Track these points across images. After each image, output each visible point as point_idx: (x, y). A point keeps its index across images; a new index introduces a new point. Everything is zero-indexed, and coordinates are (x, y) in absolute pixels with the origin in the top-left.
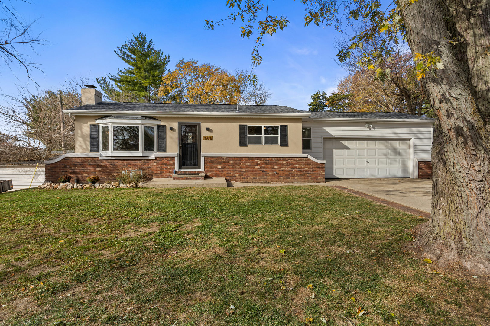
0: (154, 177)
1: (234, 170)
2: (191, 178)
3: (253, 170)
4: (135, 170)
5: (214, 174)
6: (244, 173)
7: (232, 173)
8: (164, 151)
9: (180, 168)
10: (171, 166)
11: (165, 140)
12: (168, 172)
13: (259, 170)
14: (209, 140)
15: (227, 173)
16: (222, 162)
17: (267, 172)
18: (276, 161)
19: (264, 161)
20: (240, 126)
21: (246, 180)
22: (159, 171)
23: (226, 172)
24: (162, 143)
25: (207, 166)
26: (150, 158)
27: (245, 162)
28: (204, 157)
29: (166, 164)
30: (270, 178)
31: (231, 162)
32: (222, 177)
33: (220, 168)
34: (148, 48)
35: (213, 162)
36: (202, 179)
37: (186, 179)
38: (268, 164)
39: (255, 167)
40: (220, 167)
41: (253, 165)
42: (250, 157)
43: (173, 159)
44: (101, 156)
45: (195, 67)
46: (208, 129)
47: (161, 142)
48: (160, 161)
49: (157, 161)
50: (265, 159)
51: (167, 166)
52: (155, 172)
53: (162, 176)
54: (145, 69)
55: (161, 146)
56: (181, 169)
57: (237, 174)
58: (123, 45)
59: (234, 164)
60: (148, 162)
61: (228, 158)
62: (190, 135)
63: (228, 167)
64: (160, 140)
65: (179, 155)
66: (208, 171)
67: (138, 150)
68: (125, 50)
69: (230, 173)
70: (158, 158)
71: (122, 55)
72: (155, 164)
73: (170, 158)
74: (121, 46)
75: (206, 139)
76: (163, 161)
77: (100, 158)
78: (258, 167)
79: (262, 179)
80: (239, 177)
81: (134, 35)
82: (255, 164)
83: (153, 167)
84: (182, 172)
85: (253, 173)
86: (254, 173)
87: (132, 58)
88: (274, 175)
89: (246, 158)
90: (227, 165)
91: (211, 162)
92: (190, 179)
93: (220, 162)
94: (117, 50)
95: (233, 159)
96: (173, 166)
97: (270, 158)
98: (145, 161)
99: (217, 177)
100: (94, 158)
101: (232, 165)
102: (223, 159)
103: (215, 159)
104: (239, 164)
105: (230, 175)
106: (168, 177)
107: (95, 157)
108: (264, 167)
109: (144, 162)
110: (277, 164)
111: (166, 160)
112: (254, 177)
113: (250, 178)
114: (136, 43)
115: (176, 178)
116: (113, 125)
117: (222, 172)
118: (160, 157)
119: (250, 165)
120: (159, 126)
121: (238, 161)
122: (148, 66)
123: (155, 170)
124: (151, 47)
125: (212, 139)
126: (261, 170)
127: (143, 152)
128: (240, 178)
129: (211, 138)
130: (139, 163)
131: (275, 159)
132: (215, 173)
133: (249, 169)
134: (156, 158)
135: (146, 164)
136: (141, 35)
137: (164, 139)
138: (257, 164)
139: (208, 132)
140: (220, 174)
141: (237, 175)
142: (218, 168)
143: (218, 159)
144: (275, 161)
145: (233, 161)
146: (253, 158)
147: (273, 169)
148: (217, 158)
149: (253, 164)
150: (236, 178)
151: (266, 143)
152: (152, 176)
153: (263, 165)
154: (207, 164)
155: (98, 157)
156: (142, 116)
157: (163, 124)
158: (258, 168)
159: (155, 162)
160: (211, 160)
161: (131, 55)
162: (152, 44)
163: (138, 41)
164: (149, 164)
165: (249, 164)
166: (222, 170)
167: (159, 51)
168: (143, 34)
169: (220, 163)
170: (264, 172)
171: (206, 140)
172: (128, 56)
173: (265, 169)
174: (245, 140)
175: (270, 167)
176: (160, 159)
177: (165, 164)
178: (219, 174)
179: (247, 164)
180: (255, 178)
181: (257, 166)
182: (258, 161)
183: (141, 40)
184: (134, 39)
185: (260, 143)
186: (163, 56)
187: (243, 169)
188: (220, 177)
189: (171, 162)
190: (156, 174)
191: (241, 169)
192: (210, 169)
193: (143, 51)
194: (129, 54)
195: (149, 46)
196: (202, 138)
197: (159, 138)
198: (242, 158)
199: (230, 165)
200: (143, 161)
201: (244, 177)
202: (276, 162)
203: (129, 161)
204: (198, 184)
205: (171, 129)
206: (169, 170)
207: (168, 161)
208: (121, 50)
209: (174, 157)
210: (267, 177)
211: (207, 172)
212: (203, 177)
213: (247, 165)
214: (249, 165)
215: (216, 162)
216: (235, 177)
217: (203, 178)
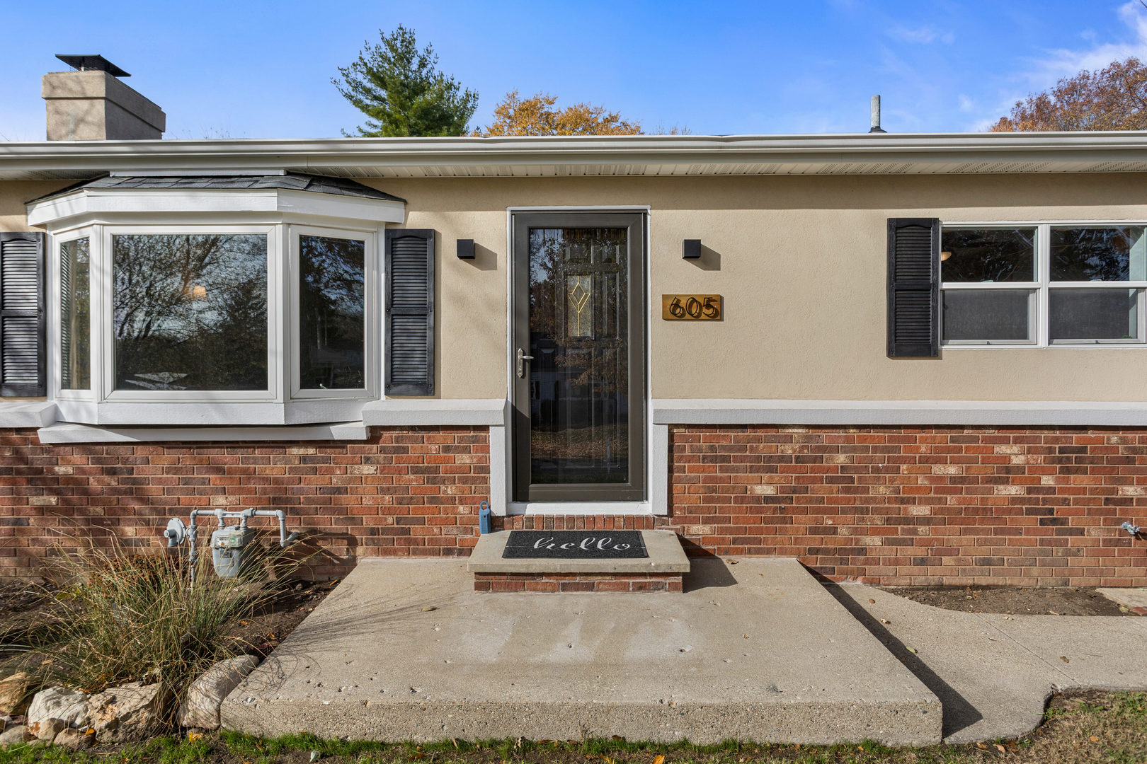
0: (360, 550)
1: (857, 510)
2: (596, 579)
3: (976, 511)
4: (241, 515)
5: (730, 531)
6: (922, 529)
7: (843, 531)
8: (427, 387)
9: (519, 493)
10: (464, 481)
11: (430, 320)
12: (446, 522)
13: (1020, 512)
14: (697, 318)
15: (814, 531)
16: (782, 459)
17: (1072, 522)
18: (1134, 450)
19: (1051, 450)
20: (896, 227)
21: (933, 575)
22: (389, 511)
23: (803, 522)
24: (414, 343)
25: (689, 480)
26: (337, 433)
27: (925, 460)
28: (672, 427)
29: (437, 470)
30: (1092, 560)
31: (841, 459)
32: (783, 552)
33: (768, 499)
34: (419, 68)
35: (725, 459)
36: (673, 587)
37: (565, 587)
38: (1077, 471)
39: (991, 491)
40: (769, 490)
41: (976, 480)
42: (962, 427)
43: (475, 440)
44: (57, 421)
45: (548, 114)
46: (694, 251)
47: (409, 333)
48: (397, 450)
49: (382, 450)
50: (1056, 440)
51: (443, 481)
52: (368, 521)
53: (409, 541)
54: (410, 127)
55: (406, 357)
56: (525, 499)
57: (875, 532)
58: (354, 64)
59: (857, 470)
60: (327, 460)
61: (823, 433)
62: (581, 287)
63: (822, 490)
64: (398, 321)
65: (515, 414)
66: (693, 516)
67: (263, 386)
68: (360, 77)
69: (834, 531)
70: (386, 435)
71: (350, 88)
72: (368, 470)
73: (457, 434)
74: (347, 64)
75: (678, 309)
76: (414, 449)
77: (46, 436)
78: (1014, 490)
79: (1035, 570)
80: (890, 552)
81: (382, 34)
82: (992, 470)
83: (354, 491)
84: (531, 519)
85: (976, 532)
86: (988, 532)
87: (376, 98)
88: (1118, 542)
89: (933, 433)
90: (814, 480)
91: (715, 459)
92: (590, 587)
93: (770, 459)
94: (339, 76)
95: (849, 440)
96: (474, 480)
97: (1091, 434)
98: (311, 451)
99: (750, 552)
100: (14, 436)
101: (843, 477)
102: (789, 439)
103: (737, 440)
104: (887, 470)
105: (830, 543)
106: (448, 552)
107: (19, 430)
108: (1051, 490)
109: (304, 459)
110: (1137, 471)
111: (434, 448)
112: (983, 552)
113: (959, 562)
114: (390, 55)
115: (493, 579)
116: (110, 231)
117: (784, 521)
118: (402, 428)
119: (962, 480)
120: (396, 238)
121: (886, 450)
122: (419, 118)
123: (369, 510)
124: (429, 66)
125: (717, 315)
126: (1029, 512)
127: (289, 399)
128: (896, 562)
129: (710, 308)
130: (275, 466)
131: (1123, 440)
132: (738, 530)
133: (951, 501)
134: (375, 433)
135: (315, 471)
136: (401, 32)
137: (424, 316)
138: (1008, 470)
139: (690, 266)
140: (768, 531)
141: (877, 540)
142: (757, 499)
143: (759, 440)
144: (1122, 453)
145: (854, 450)
146: (980, 434)
147: (1107, 501)
148: (749, 433)
149: (978, 470)
150: (867, 562)
151: (1057, 331)
152: (352, 542)
153: (1047, 481)
154: (689, 472)
155: (34, 430)
156: (289, 173)
157: (416, 219)
158: (1014, 500)
159: (367, 460)
160: (713, 449)
161: (374, 88)
162: (432, 56)
163: (393, 49)
164: (331, 471)
165: (952, 470)
166: (780, 506)
167: (450, 81)
168: (408, 30)
169: (770, 465)
170: (1051, 520)
171: (681, 317)
172: (367, 91)
173: (1056, 502)
174: (925, 318)
175: (1093, 491)
176: (398, 440)
177: (426, 470)
178: (760, 531)
179: (938, 470)
180: (987, 562)
181: (1005, 481)
182: (1016, 449)
183: (402, 48)
184: (383, 45)
185: (1020, 331)
186: (461, 94)
187: (913, 501)
188: (768, 552)
189: (464, 459)
190: (373, 532)
191: (903, 501)
192: (706, 500)
193: (407, 77)
194: (369, 85)
195: (423, 64)
196: (655, 307)
197: (394, 311)
198: (911, 433)
199: (831, 480)
200: (296, 451)
201: (919, 552)
202: (1129, 460)
203: (214, 454)
204: (684, 712)
205: (468, 251)
206: (454, 511)
207: (447, 449)
208: (347, 76)
209: (485, 428)
210: (1068, 553)
211: (684, 520)
212: (677, 574)
213: (940, 479)
214: (954, 480)
215: (743, 459)
216: (862, 551)
217: (679, 579)
